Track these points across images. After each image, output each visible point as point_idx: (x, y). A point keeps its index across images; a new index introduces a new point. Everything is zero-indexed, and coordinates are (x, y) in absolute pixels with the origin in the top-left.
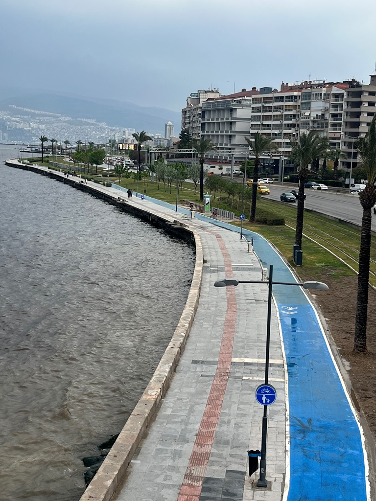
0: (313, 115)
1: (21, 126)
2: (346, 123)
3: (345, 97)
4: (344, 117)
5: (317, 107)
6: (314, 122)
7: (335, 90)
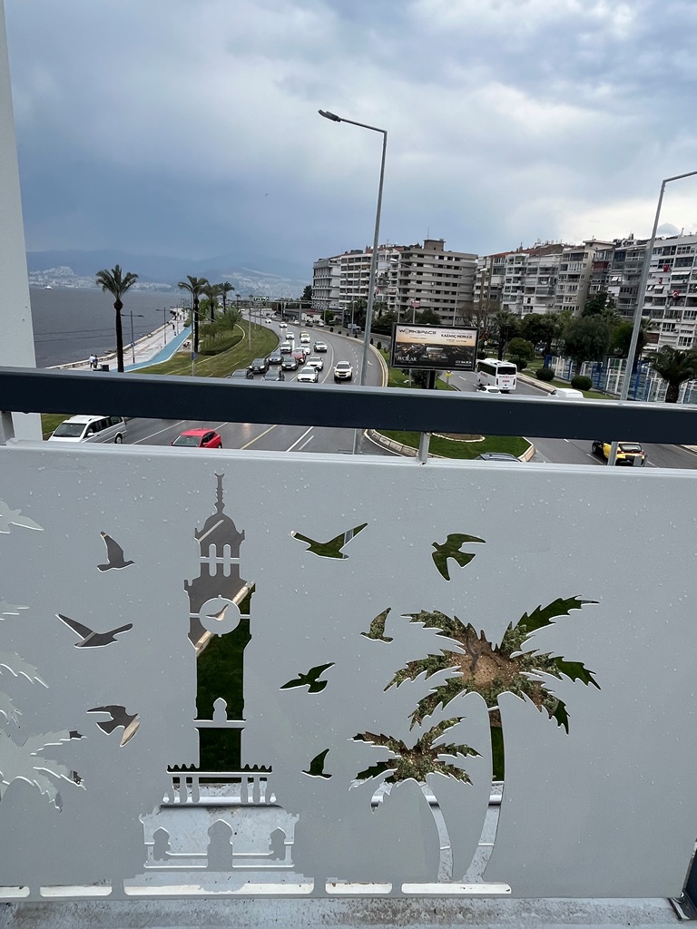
0: (379, 274)
1: (250, 285)
2: (401, 280)
3: (400, 258)
4: (399, 275)
5: (383, 266)
6: (380, 279)
7: (395, 252)
